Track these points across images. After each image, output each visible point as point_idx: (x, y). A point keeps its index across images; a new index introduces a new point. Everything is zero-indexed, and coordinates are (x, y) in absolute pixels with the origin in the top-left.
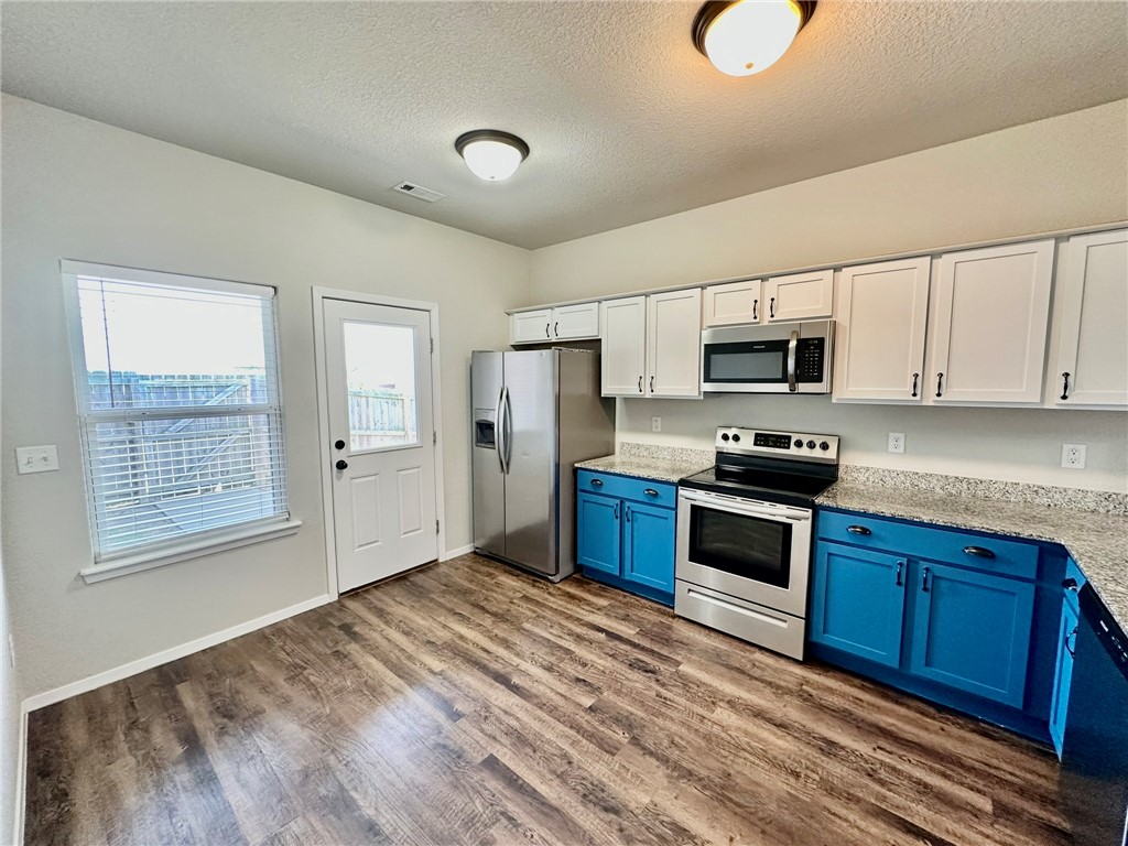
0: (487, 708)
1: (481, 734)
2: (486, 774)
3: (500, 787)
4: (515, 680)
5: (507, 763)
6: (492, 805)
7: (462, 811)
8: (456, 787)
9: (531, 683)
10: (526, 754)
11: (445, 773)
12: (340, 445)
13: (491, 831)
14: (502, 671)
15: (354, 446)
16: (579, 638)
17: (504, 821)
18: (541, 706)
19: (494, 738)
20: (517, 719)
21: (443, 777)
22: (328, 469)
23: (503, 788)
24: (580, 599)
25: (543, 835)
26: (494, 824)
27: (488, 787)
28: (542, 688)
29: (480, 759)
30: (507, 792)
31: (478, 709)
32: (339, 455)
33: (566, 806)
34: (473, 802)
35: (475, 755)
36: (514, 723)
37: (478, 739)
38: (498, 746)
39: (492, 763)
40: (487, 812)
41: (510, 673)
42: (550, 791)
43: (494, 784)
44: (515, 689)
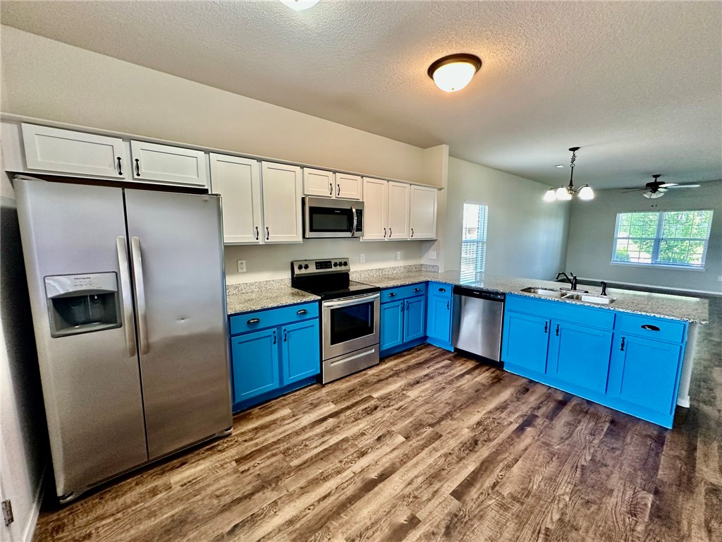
0: (403, 497)
1: (433, 501)
2: (467, 498)
3: (475, 490)
4: (373, 475)
5: (457, 485)
6: (489, 494)
7: (498, 512)
8: (481, 517)
9: (377, 467)
10: (447, 474)
11: (472, 525)
13: (505, 495)
14: (359, 484)
16: (330, 431)
17: (497, 488)
18: (403, 463)
19: (436, 492)
20: (416, 477)
21: (475, 526)
23: (475, 488)
24: (274, 422)
25: (499, 470)
26: (500, 494)
27: (476, 496)
28: (384, 460)
29: (456, 502)
30: (478, 486)
31: (405, 503)
33: (479, 459)
34: (490, 505)
35: (452, 504)
36: (420, 479)
37: (437, 503)
38: (443, 490)
39: (458, 494)
40: (494, 497)
41: (363, 480)
42: (471, 466)
43: (474, 493)
44: (383, 477)
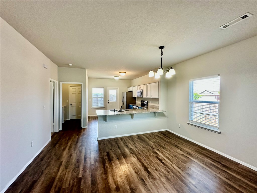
12: (109, 101)
15: (110, 101)
22: (107, 103)
32: (109, 102)
